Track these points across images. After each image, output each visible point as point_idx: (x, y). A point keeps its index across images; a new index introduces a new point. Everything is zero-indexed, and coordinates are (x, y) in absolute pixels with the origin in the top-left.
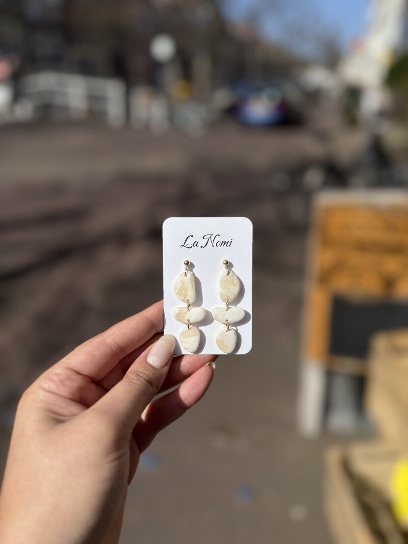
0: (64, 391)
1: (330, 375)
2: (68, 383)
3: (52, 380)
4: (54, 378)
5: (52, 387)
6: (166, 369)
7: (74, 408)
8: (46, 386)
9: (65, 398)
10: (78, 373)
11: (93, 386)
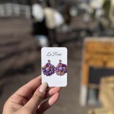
0: (17, 101)
1: (88, 89)
2: (18, 99)
3: (13, 99)
4: (14, 98)
5: (13, 100)
6: (45, 92)
7: (20, 106)
8: (12, 100)
9: (17, 103)
10: (20, 96)
11: (25, 99)
